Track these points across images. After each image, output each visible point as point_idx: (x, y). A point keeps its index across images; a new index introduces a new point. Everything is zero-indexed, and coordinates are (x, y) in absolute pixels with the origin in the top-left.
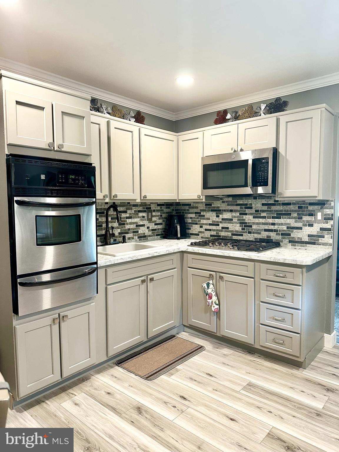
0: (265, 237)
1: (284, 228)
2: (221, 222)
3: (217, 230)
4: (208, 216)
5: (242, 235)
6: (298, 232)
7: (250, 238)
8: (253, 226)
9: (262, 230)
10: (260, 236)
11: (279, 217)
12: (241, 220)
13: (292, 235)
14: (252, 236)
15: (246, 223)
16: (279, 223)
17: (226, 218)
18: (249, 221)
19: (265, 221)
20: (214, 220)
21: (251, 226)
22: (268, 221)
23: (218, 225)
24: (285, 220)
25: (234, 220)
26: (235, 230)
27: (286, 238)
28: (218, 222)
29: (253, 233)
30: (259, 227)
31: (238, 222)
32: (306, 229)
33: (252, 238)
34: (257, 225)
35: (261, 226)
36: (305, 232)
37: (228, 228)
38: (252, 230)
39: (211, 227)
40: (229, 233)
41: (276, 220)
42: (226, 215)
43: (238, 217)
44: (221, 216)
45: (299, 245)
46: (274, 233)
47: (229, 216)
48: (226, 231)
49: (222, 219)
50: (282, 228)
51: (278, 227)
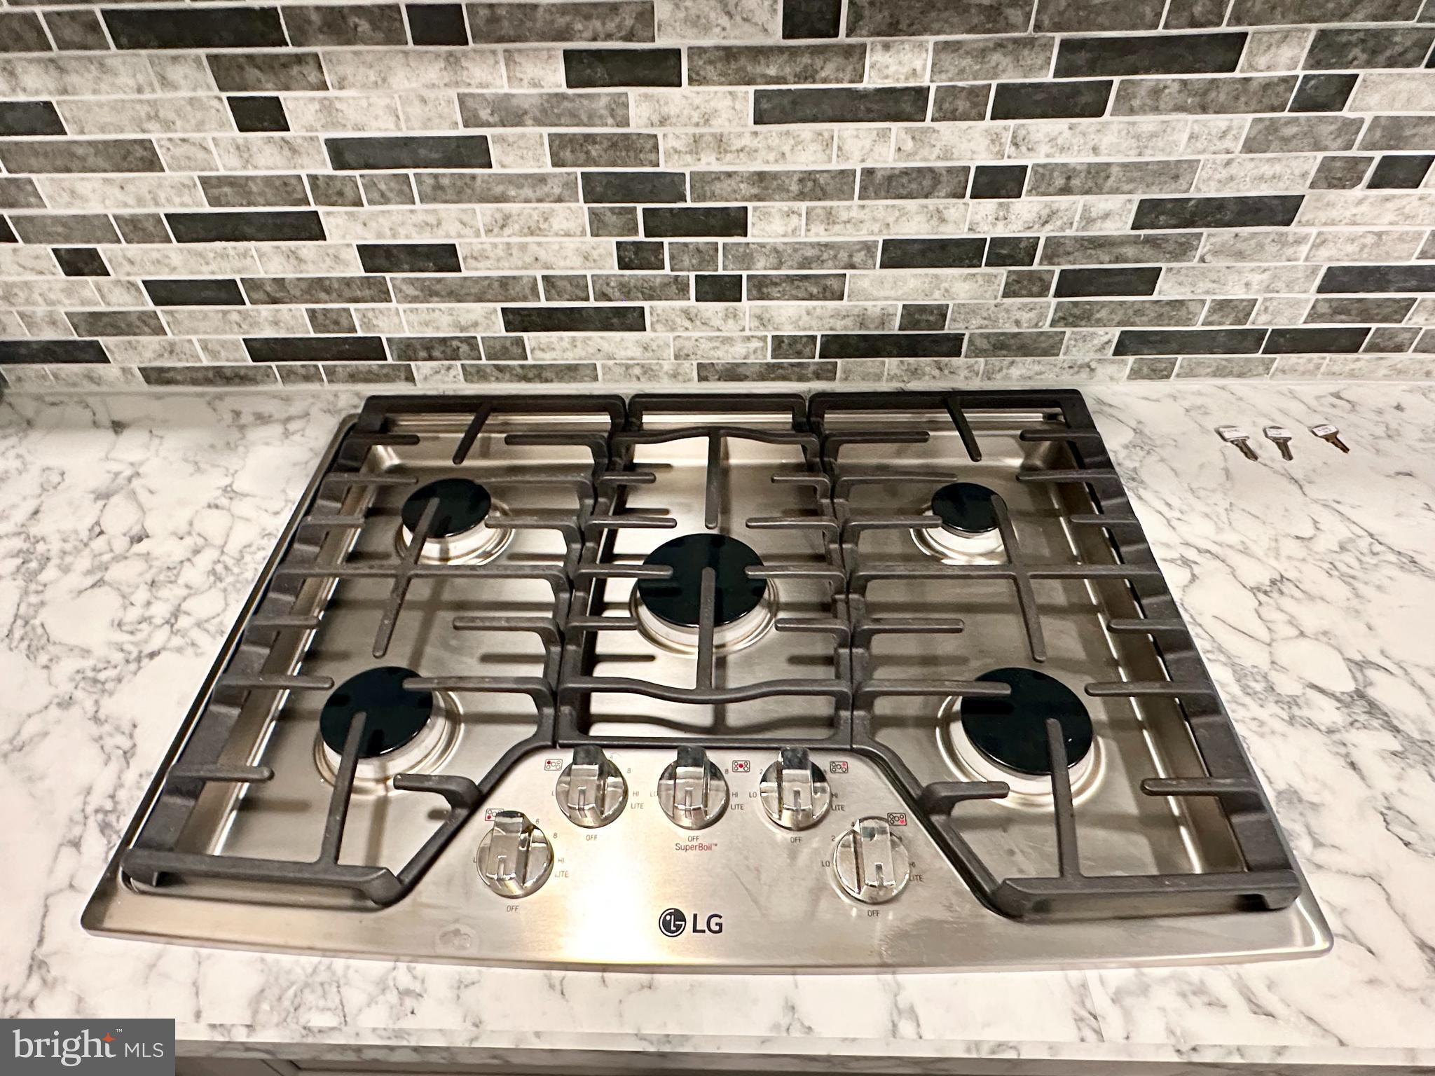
0: (884, 320)
1: (1106, 216)
2: (328, 192)
3: (316, 288)
5: (632, 321)
6: (1240, 255)
7: (727, 340)
8: (767, 214)
9: (858, 258)
10: (836, 315)
11: (1086, 98)
12: (594, 151)
13: (1166, 289)
14: (748, 322)
15: (670, 185)
16: (1069, 173)
17: (381, 128)
18: (709, 163)
19: (909, 145)
20: (225, 165)
21: (734, 223)
22: (947, 154)
23: (310, 228)
24: (1148, 122)
25: (505, 161)
26: (539, 274)
27: (1103, 314)
28: (285, 187)
29: (762, 289)
30: (830, 218)
31: (569, 185)
32: (1334, 214)
33: (748, 339)
34: (803, 206)
35: (848, 208)
36: (1304, 249)
37: (445, 257)
38: (746, 258)
39: (224, 256)
40: (473, 311)
41: (1043, 129)
42: (379, 100)
43: (549, 110)
44: (296, 103)
45: (1199, 364)
46: (989, 279)
47: (416, 110)
48: (429, 293)
49: (341, 152)
50: (1088, 220)
51: (1045, 213)
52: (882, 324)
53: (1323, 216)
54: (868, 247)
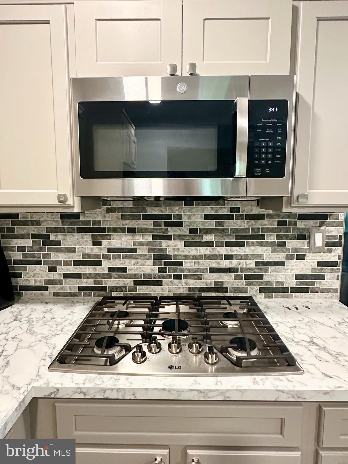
0: (211, 284)
1: (250, 264)
2: (105, 257)
3: (98, 275)
4: (70, 243)
5: (159, 283)
6: (277, 272)
7: (179, 288)
8: (187, 263)
9: (205, 271)
10: (201, 283)
11: (241, 244)
12: (156, 251)
13: (266, 278)
14: (183, 284)
15: (169, 257)
16: (241, 256)
17: (118, 246)
18: (176, 253)
19: (212, 251)
20: (88, 252)
21: (181, 264)
22: (219, 252)
23: (99, 263)
24: (253, 248)
25: (139, 252)
26: (142, 273)
27: (255, 283)
28: (97, 256)
29: (186, 277)
30: (198, 263)
31: (150, 256)
32: (292, 264)
33: (183, 288)
34: (193, 261)
35: (202, 261)
36: (289, 271)
37: (124, 269)
38: (183, 271)
39: (81, 268)
40: (128, 281)
41: (234, 248)
42: (119, 241)
43: (148, 244)
44: (105, 243)
45: (278, 295)
46: (231, 276)
47: (125, 243)
48: (120, 277)
49: (110, 250)
50: (247, 265)
51: (238, 263)
52: (211, 285)
53: (290, 264)
54: (206, 269)
